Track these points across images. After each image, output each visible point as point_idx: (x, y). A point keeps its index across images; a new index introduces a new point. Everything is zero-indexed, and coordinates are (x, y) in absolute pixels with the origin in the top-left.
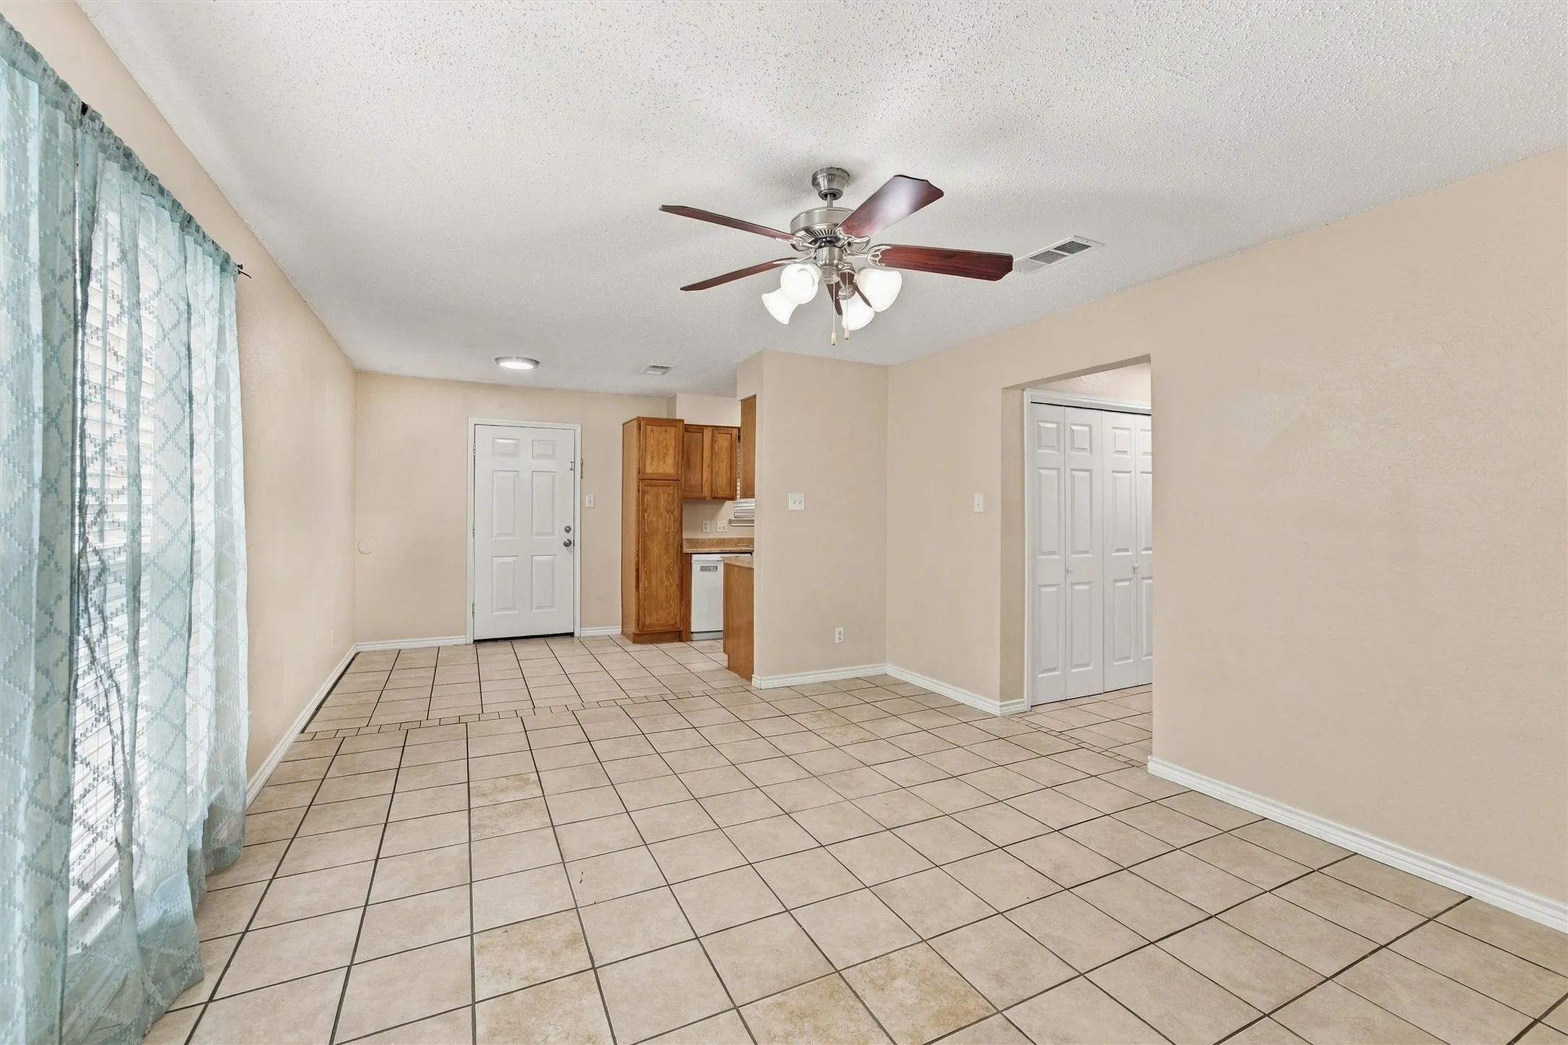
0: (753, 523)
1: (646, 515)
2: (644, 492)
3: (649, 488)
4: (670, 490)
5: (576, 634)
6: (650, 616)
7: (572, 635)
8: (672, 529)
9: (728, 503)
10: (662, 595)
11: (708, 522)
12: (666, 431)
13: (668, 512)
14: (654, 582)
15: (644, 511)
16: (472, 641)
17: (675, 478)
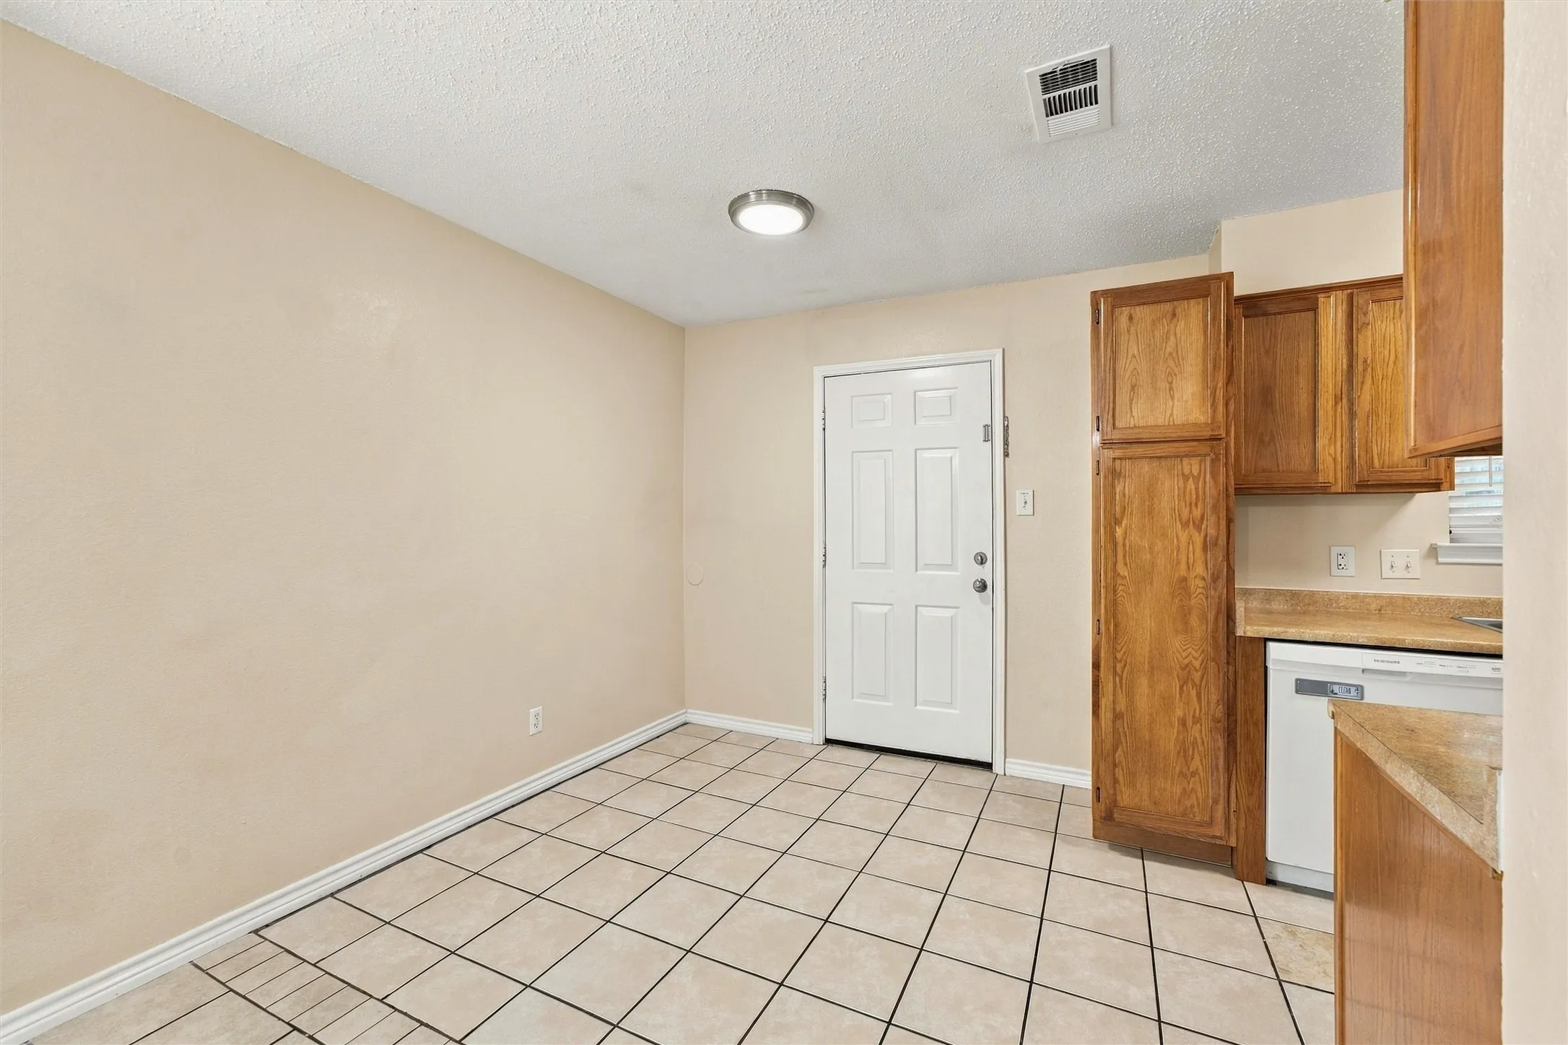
0: (1501, 557)
1: (1119, 531)
2: (1114, 475)
3: (1127, 464)
4: (1192, 466)
5: (997, 768)
6: (1132, 784)
7: (988, 766)
8: (1200, 570)
9: (1423, 500)
10: (1168, 738)
11: (1350, 551)
12: (1174, 315)
13: (1185, 525)
14: (1142, 703)
15: (1114, 521)
16: (821, 741)
17: (1207, 434)
